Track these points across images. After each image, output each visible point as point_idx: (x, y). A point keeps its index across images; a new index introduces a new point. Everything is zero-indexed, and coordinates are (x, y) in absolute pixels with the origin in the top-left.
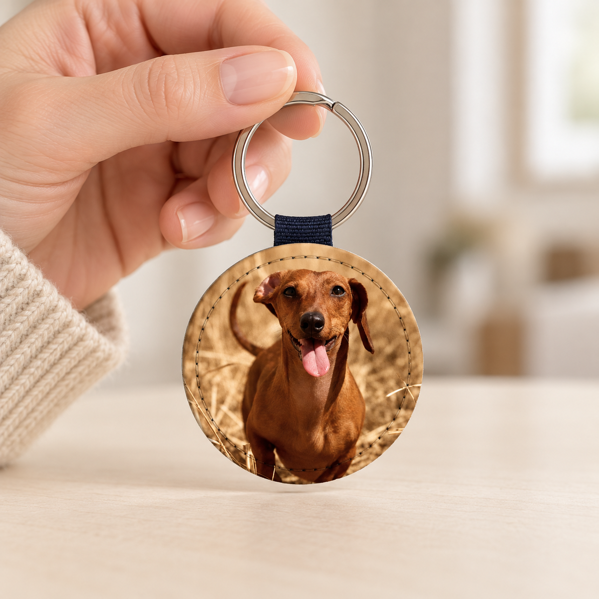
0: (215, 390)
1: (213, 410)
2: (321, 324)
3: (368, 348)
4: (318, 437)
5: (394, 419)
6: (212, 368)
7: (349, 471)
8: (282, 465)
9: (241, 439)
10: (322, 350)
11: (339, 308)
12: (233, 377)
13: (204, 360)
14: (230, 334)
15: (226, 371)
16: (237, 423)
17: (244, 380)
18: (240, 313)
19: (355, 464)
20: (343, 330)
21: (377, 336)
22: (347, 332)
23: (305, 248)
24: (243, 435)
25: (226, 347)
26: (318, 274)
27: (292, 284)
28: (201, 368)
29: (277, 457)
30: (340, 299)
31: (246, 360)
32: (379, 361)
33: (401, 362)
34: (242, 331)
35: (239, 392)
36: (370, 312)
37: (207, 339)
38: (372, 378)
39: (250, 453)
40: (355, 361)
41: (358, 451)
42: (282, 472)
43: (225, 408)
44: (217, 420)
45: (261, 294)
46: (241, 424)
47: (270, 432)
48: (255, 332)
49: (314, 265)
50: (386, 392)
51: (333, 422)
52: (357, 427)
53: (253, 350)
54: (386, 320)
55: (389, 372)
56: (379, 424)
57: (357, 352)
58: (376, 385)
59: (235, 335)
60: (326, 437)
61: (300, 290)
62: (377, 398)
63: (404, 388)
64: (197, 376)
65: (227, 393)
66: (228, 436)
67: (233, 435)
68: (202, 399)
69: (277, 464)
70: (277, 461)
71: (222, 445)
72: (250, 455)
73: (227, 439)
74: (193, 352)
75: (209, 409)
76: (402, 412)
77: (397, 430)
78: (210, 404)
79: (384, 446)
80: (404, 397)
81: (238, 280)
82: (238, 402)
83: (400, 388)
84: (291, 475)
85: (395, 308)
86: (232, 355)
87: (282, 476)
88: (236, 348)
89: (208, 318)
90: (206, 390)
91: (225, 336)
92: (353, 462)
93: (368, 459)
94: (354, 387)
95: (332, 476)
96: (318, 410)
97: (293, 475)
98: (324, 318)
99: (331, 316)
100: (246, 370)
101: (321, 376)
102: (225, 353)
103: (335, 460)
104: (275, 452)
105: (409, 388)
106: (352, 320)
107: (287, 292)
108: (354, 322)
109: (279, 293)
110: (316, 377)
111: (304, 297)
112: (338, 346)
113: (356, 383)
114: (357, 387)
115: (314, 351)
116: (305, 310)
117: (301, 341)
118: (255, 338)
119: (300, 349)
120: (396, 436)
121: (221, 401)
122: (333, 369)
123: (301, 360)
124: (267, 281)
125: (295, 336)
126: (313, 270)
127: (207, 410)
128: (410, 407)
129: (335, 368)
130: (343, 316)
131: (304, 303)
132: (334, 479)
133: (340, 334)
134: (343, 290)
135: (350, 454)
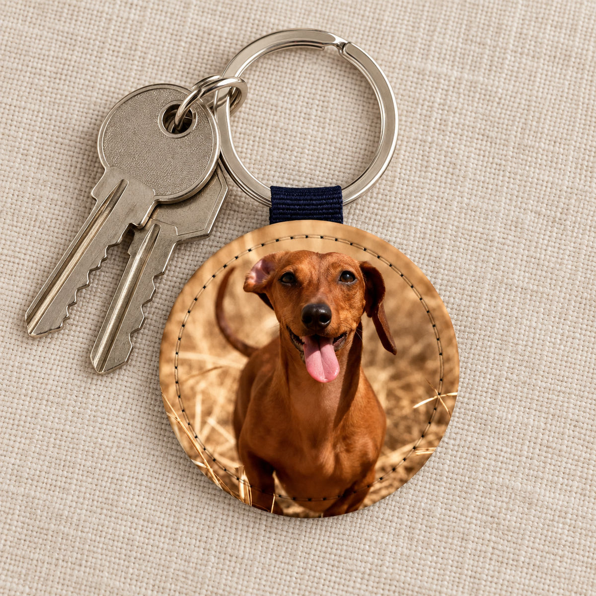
0: (199, 399)
1: (197, 423)
2: (327, 317)
3: (388, 346)
4: (327, 457)
5: (423, 435)
6: (195, 372)
7: (367, 501)
8: (283, 493)
9: (232, 459)
10: (329, 349)
11: (348, 298)
12: (222, 383)
13: (188, 363)
14: (216, 330)
15: (213, 375)
16: (228, 438)
17: (235, 386)
18: (228, 304)
19: (375, 492)
20: (355, 325)
21: (399, 333)
23: (306, 226)
24: (235, 454)
25: (212, 347)
26: (322, 257)
27: (289, 269)
28: (182, 372)
29: (277, 481)
30: (349, 288)
31: (237, 362)
32: (403, 364)
33: (431, 365)
34: (232, 326)
35: (229, 401)
36: (389, 304)
37: (189, 337)
38: (394, 385)
39: (244, 477)
40: (372, 363)
41: (378, 475)
42: (284, 501)
43: (212, 421)
44: (202, 437)
45: (252, 282)
46: (232, 441)
47: (268, 451)
48: (247, 328)
49: (317, 246)
50: (414, 401)
51: (346, 438)
52: (375, 446)
53: (245, 350)
54: (410, 314)
55: (417, 377)
56: (404, 443)
57: (373, 353)
58: (400, 393)
59: (223, 330)
60: (337, 459)
61: (301, 277)
62: (402, 408)
63: (436, 397)
64: (177, 382)
65: (215, 402)
66: (216, 456)
67: (222, 455)
68: (183, 411)
69: (277, 491)
70: (277, 486)
71: (209, 467)
72: (244, 480)
73: (214, 460)
74: (171, 352)
75: (191, 422)
76: (433, 428)
77: (427, 450)
78: (193, 417)
79: (410, 470)
80: (435, 409)
81: (225, 266)
82: (228, 413)
83: (430, 397)
84: (293, 505)
85: (421, 299)
86: (219, 356)
87: (283, 506)
88: (224, 348)
89: (189, 312)
90: (187, 399)
91: (210, 334)
92: (372, 489)
93: (391, 485)
94: (371, 395)
96: (327, 423)
97: (296, 505)
98: (330, 311)
99: (339, 308)
100: (238, 375)
101: (329, 382)
102: (211, 354)
103: (349, 486)
104: (274, 475)
105: (443, 398)
106: (365, 314)
107: (284, 279)
108: (369, 316)
109: (275, 280)
110: (324, 384)
111: (305, 284)
112: (349, 346)
113: (372, 391)
115: (320, 349)
116: (307, 301)
117: (304, 339)
118: (248, 336)
119: (302, 348)
120: (427, 457)
121: (208, 413)
122: (343, 373)
123: (304, 362)
124: (259, 265)
125: (295, 332)
126: (316, 252)
127: (189, 424)
128: (443, 420)
129: (346, 372)
130: (354, 308)
131: (306, 293)
133: (351, 330)
134: (353, 276)
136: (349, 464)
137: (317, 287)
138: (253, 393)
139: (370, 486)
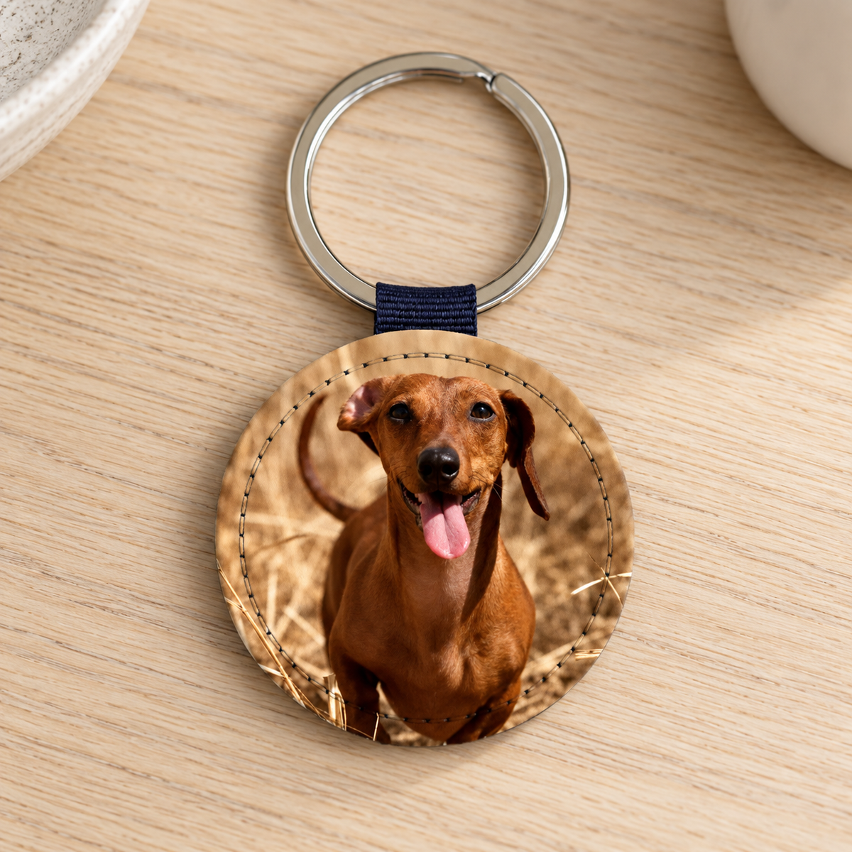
0: (273, 580)
1: (270, 612)
2: (454, 467)
3: (539, 509)
4: (453, 663)
5: (585, 632)
6: (267, 542)
7: (508, 724)
9: (320, 666)
10: (456, 512)
11: (484, 440)
12: (306, 558)
13: (259, 530)
14: (299, 483)
15: (293, 546)
16: (315, 637)
17: (325, 563)
18: (315, 446)
19: (521, 711)
20: (492, 478)
21: (551, 490)
22: (499, 481)
23: (425, 338)
24: (323, 658)
25: (292, 506)
26: (447, 382)
27: (402, 398)
28: (249, 542)
29: (382, 697)
31: (327, 528)
32: (558, 532)
33: (596, 534)
34: (320, 479)
35: (316, 583)
36: (540, 449)
37: (260, 493)
38: (548, 562)
39: (335, 690)
40: (515, 531)
41: (524, 688)
42: (392, 725)
43: (291, 612)
44: (277, 633)
45: (350, 416)
46: (320, 640)
48: (342, 480)
49: (440, 368)
50: (572, 586)
51: (478, 638)
52: (521, 647)
53: (339, 511)
54: (569, 462)
55: (577, 551)
56: (559, 643)
57: (517, 517)
58: (554, 573)
60: (467, 666)
61: (417, 410)
62: (557, 595)
63: (603, 578)
64: (243, 556)
65: (295, 585)
66: (297, 660)
67: (306, 659)
68: (251, 596)
69: (382, 709)
70: (383, 704)
71: (286, 676)
72: (336, 694)
73: (295, 666)
74: (234, 513)
75: (262, 612)
76: (598, 621)
77: (591, 652)
78: (265, 605)
79: (567, 680)
80: (602, 595)
81: (312, 394)
82: (315, 603)
83: (595, 579)
84: (405, 731)
85: (583, 443)
86: (303, 519)
87: (391, 732)
88: (309, 508)
89: (260, 457)
90: (256, 579)
91: (289, 487)
92: (516, 707)
93: (541, 702)
94: (515, 577)
95: (478, 732)
97: (409, 729)
98: (458, 458)
99: (470, 454)
100: (329, 547)
101: (456, 557)
102: (290, 516)
103: (483, 703)
104: (379, 689)
107: (394, 413)
108: (513, 465)
109: (382, 414)
110: (448, 559)
111: (423, 421)
112: (483, 508)
113: (516, 570)
114: (519, 576)
115: (443, 512)
116: (425, 444)
117: (421, 497)
118: (343, 492)
119: (419, 510)
120: (589, 663)
121: (285, 600)
122: (476, 545)
123: (421, 529)
124: (360, 394)
125: (409, 487)
127: (259, 615)
128: (612, 611)
129: (479, 544)
130: (491, 454)
131: (424, 433)
132: (481, 737)
133: (487, 485)
134: (489, 410)
135: (508, 692)
136: (483, 673)
137: (441, 424)
138: (350, 572)
139: (512, 702)
